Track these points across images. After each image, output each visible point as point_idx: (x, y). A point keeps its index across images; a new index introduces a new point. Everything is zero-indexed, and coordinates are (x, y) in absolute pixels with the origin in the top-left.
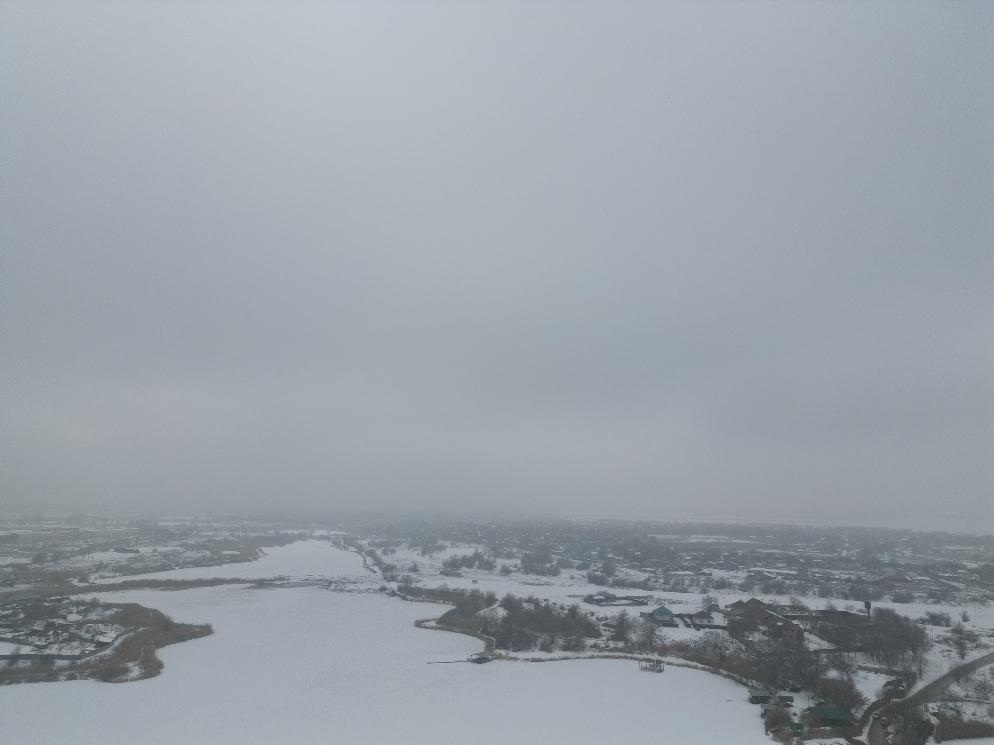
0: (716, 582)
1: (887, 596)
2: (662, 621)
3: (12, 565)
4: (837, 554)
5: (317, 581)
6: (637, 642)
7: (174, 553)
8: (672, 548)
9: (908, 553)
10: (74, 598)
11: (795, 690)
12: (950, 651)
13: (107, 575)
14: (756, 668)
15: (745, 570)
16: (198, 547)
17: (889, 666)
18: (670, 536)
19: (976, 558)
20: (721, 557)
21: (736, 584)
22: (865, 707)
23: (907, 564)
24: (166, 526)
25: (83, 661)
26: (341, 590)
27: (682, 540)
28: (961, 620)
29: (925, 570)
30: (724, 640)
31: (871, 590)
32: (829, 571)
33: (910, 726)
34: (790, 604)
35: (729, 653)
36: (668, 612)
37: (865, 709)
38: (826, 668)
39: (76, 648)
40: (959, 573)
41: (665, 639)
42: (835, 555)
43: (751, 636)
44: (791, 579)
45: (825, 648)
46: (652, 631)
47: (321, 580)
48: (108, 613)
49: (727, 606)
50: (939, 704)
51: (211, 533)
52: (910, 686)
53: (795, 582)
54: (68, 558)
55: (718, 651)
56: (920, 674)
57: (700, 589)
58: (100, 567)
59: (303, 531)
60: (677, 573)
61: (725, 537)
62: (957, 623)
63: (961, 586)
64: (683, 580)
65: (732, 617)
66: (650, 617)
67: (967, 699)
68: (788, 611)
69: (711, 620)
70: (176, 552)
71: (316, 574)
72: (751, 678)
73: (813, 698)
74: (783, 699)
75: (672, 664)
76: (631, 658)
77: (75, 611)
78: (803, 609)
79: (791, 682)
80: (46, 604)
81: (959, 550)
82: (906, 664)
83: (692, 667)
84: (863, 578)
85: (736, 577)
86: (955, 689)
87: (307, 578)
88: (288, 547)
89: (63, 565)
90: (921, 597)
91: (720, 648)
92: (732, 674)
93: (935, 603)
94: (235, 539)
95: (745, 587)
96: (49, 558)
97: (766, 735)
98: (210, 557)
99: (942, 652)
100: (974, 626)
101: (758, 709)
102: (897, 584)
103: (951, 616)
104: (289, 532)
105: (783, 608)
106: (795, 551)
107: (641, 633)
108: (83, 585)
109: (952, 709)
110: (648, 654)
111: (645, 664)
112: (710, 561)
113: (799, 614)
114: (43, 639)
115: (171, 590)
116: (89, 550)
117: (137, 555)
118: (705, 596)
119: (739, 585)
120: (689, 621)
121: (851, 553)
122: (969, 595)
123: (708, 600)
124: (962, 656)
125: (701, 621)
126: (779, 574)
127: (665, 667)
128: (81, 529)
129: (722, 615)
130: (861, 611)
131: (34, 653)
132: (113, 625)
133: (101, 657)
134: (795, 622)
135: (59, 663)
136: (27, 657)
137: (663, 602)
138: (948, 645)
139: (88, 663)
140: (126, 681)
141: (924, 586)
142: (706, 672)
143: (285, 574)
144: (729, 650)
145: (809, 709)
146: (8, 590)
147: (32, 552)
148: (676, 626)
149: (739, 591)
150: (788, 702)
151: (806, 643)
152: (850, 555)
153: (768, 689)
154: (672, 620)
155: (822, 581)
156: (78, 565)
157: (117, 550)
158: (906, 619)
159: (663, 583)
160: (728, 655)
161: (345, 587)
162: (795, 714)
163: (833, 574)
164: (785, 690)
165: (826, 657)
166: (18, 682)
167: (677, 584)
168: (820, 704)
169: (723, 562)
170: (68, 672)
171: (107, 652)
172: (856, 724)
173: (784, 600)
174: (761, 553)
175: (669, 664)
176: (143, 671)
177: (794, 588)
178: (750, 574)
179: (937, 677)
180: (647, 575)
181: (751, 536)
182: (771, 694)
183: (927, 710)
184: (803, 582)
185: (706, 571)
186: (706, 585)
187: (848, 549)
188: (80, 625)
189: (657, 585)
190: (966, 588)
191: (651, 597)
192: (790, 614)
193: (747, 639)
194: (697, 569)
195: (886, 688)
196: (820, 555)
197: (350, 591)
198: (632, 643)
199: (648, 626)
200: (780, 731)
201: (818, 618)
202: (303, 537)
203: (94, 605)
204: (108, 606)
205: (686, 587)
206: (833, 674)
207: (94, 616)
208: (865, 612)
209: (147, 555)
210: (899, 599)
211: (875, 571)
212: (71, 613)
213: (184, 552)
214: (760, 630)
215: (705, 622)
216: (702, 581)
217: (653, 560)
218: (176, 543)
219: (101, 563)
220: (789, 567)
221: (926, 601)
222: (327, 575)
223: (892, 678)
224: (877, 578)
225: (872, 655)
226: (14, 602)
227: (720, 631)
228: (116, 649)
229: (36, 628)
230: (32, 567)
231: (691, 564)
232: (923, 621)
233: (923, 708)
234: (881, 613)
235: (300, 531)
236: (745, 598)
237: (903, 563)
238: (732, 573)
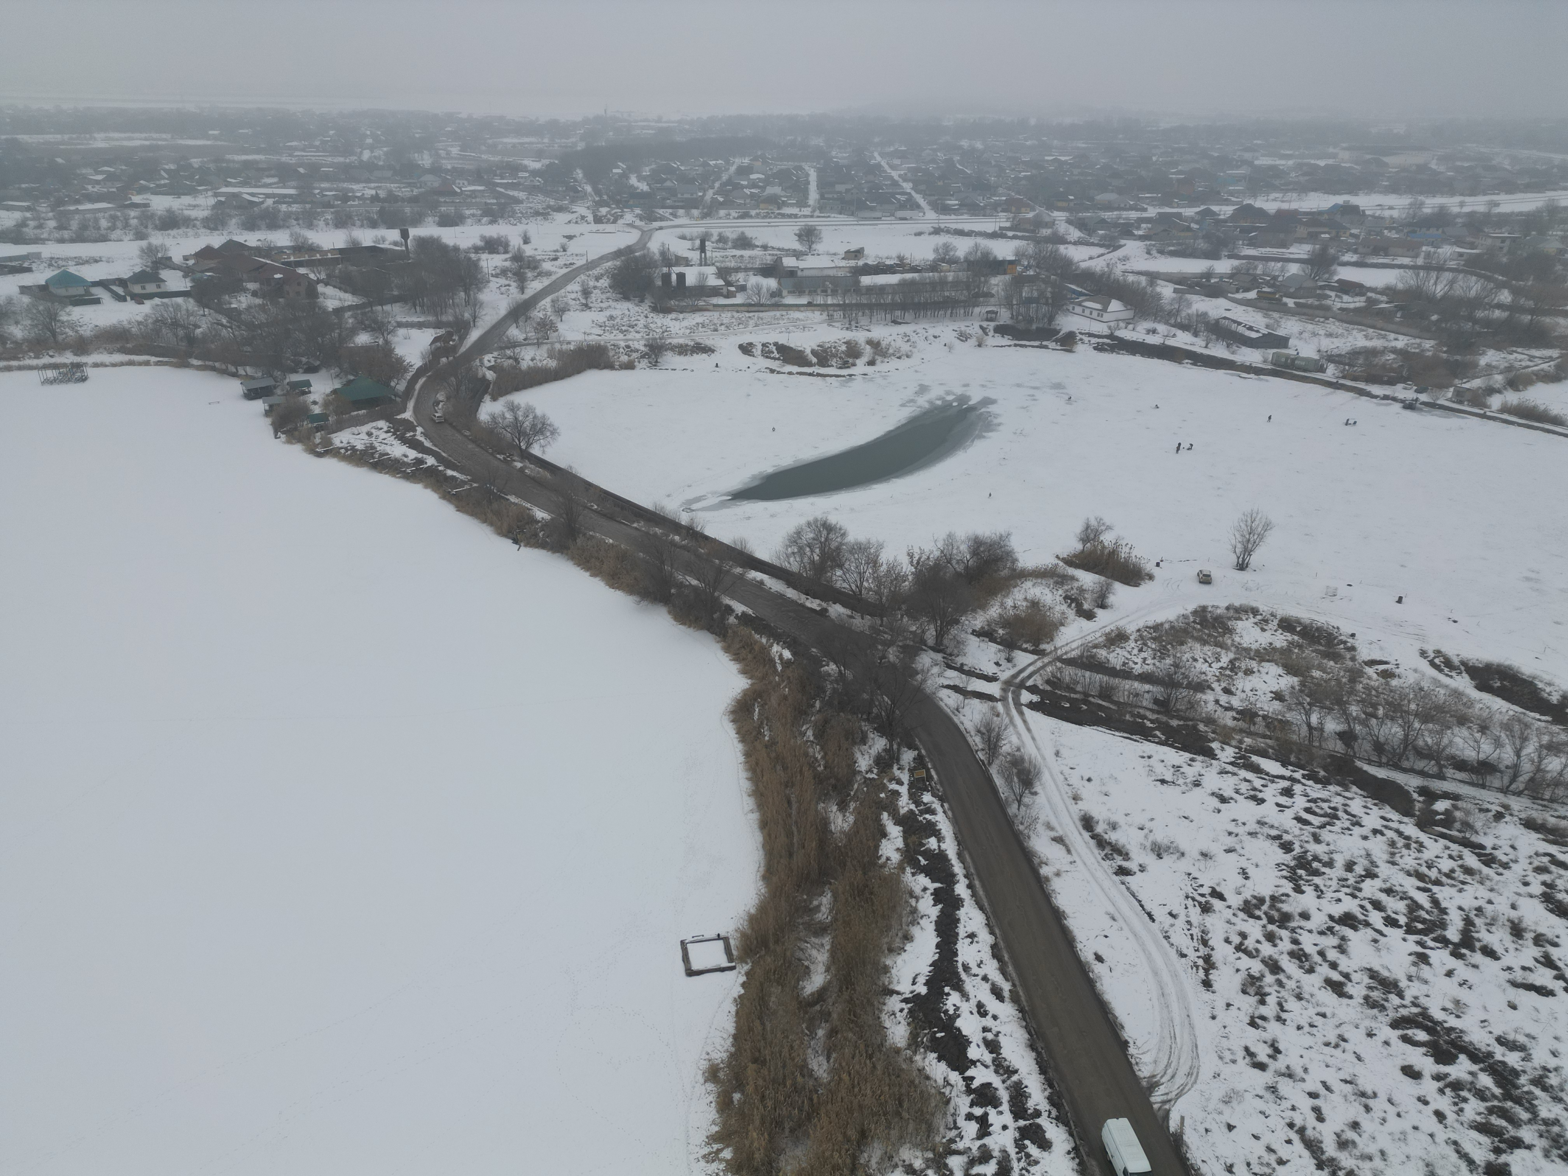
0: (160, 218)
1: (430, 219)
2: (66, 297)
4: (356, 158)
6: (25, 340)
8: (59, 160)
9: (455, 151)
11: (312, 369)
12: (509, 285)
14: (249, 349)
15: (210, 193)
17: (437, 316)
18: (51, 136)
19: (539, 155)
20: (163, 173)
21: (196, 219)
22: (409, 376)
23: (453, 168)
27: (79, 144)
28: (522, 242)
29: (478, 176)
30: (189, 314)
31: (408, 210)
32: (345, 185)
33: (463, 388)
34: (292, 244)
35: (202, 333)
36: (78, 280)
37: (408, 378)
38: (354, 332)
40: (519, 178)
41: (81, 326)
42: (354, 158)
43: (233, 300)
44: (289, 204)
45: (350, 303)
46: (53, 316)
49: (186, 258)
50: (495, 354)
52: (462, 338)
53: (295, 208)
55: (181, 332)
56: (474, 321)
57: (132, 232)
60: (81, 207)
61: (164, 136)
62: (516, 247)
63: (522, 195)
64: (96, 220)
65: (198, 275)
66: (42, 292)
67: (526, 342)
68: (289, 255)
69: (162, 284)
72: (244, 364)
73: (337, 376)
74: (294, 385)
75: (103, 365)
76: (20, 368)
78: (312, 249)
79: (304, 359)
81: (520, 143)
82: (457, 310)
83: (140, 364)
84: (396, 193)
85: (195, 206)
86: (515, 332)
90: (473, 215)
91: (184, 327)
92: (211, 363)
93: (492, 222)
95: (214, 223)
97: (276, 438)
99: (499, 288)
100: (536, 249)
101: (259, 406)
102: (442, 200)
103: (510, 238)
105: (280, 250)
106: (291, 155)
107: (29, 322)
109: (510, 358)
110: (52, 356)
111: (50, 374)
112: (142, 182)
113: (307, 257)
118: (144, 243)
119: (203, 219)
120: (120, 291)
121: (376, 154)
122: (531, 208)
123: (150, 251)
124: (522, 289)
125: (143, 288)
126: (268, 196)
127: (90, 371)
129: (180, 274)
130: (395, 244)
134: (302, 271)
137: (64, 263)
138: (507, 279)
141: (478, 200)
142: (166, 367)
144: (199, 327)
145: (335, 392)
148: (97, 301)
149: (203, 230)
150: (303, 388)
151: (321, 299)
152: (375, 157)
153: (271, 376)
154: (88, 293)
155: (336, 203)
158: (456, 249)
159: (55, 228)
160: (200, 336)
162: (315, 403)
163: (353, 191)
164: (297, 372)
165: (352, 316)
167: (84, 227)
168: (349, 382)
169: (167, 181)
172: (398, 399)
173: (281, 239)
174: (234, 161)
175: (96, 365)
177: (294, 216)
178: (219, 198)
179: (494, 322)
180: (17, 215)
181: (211, 132)
182: (276, 382)
183: (482, 364)
184: (308, 206)
185: (137, 199)
186: (142, 224)
187: (372, 148)
189: (43, 233)
190: (527, 198)
191: (38, 256)
192: (292, 259)
193: (228, 306)
194: (120, 199)
195: (433, 346)
196: (330, 159)
198: (15, 342)
199: (41, 308)
200: (296, 429)
201: (335, 261)
205: (103, 232)
206: (363, 339)
208: (402, 245)
210: (446, 221)
211: (411, 181)
214: (248, 290)
215: (151, 288)
216: (134, 218)
217: (23, 186)
220: (283, 183)
221: (480, 221)
223: (441, 332)
224: (416, 192)
225: (415, 306)
227: (180, 300)
231: (105, 190)
232: (477, 249)
233: (477, 362)
234: (424, 243)
236: (216, 240)
237: (449, 167)
238: (187, 200)
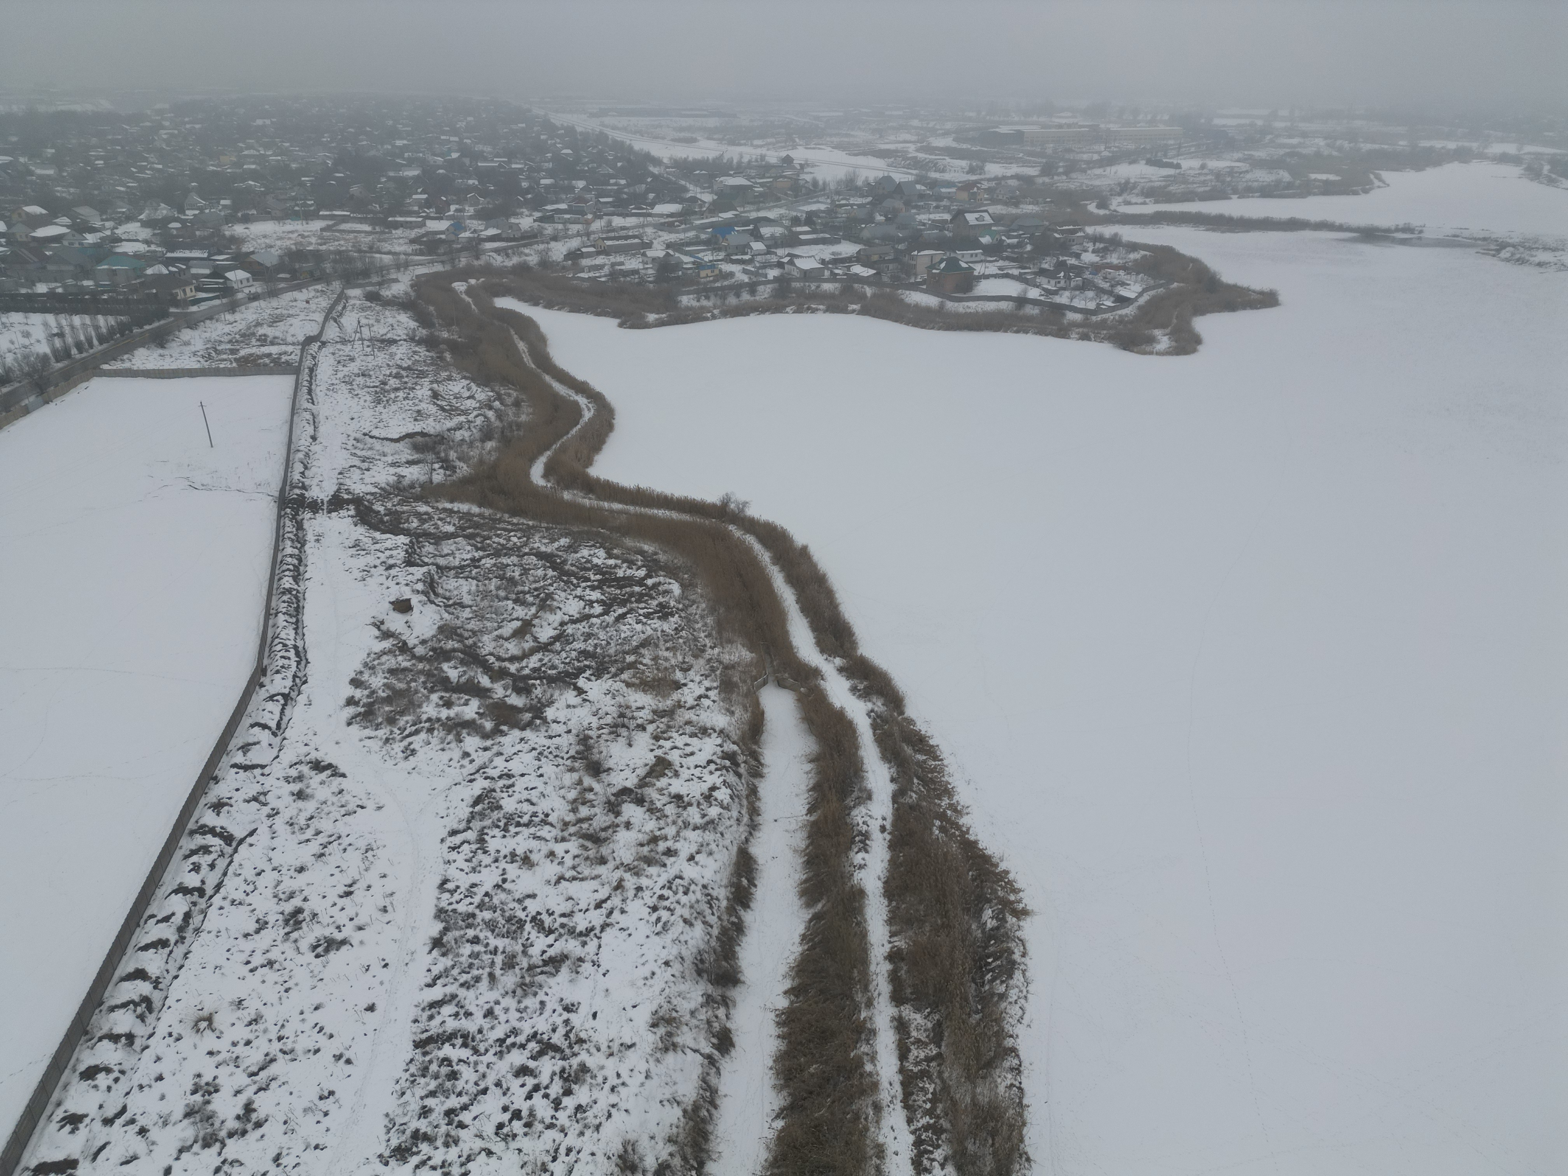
3: (1017, 177)
5: (1476, 239)
7: (1231, 172)
10: (1090, 230)
13: (1134, 200)
16: (1271, 165)
24: (1224, 126)
25: (1100, 317)
26: (1521, 261)
39: (1091, 299)
47: (1484, 239)
48: (1133, 256)
51: (1295, 141)
54: (1084, 171)
58: (1125, 187)
59: (1466, 144)
70: (1236, 170)
71: (1476, 227)
77: (1090, 249)
80: (1057, 235)
87: (1458, 232)
88: (1431, 173)
89: (1079, 181)
94: (1335, 153)
96: (1061, 170)
98: (1289, 183)
104: (1438, 144)
108: (1102, 212)
114: (1053, 282)
115: (1223, 232)
116: (1111, 161)
117: (1178, 171)
128: (1102, 126)
131: (1042, 298)
132: (1138, 274)
133: (1120, 316)
135: (1071, 316)
136: (1035, 302)
139: (1104, 321)
140: (1151, 353)
143: (1415, 222)
146: (1013, 211)
147: (1040, 160)
156: (1097, 183)
157: (1150, 162)
161: (1532, 256)
166: (1026, 332)
170: (1081, 330)
171: (1129, 311)
176: (1173, 344)
188: (1096, 268)
197: (1540, 264)
202: (1462, 156)
203: (1114, 243)
204: (1134, 247)
207: (1114, 259)
209: (1192, 172)
212: (1086, 251)
213: (1247, 172)
218: (1237, 155)
219: (1127, 182)
222: (1499, 230)
226: (1021, 227)
228: (1140, 308)
229: (1045, 266)
230: (1040, 180)
235: (1460, 144)
